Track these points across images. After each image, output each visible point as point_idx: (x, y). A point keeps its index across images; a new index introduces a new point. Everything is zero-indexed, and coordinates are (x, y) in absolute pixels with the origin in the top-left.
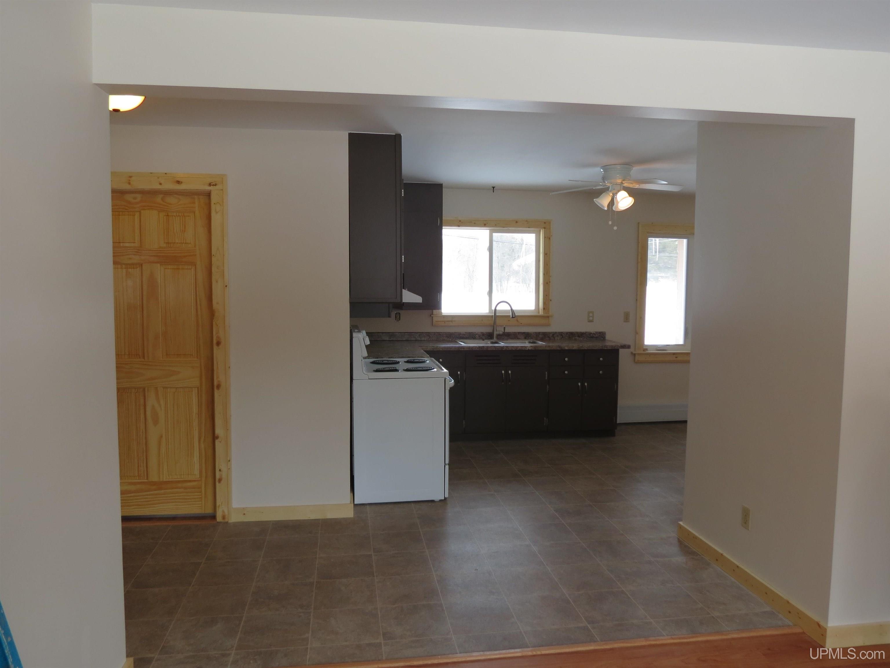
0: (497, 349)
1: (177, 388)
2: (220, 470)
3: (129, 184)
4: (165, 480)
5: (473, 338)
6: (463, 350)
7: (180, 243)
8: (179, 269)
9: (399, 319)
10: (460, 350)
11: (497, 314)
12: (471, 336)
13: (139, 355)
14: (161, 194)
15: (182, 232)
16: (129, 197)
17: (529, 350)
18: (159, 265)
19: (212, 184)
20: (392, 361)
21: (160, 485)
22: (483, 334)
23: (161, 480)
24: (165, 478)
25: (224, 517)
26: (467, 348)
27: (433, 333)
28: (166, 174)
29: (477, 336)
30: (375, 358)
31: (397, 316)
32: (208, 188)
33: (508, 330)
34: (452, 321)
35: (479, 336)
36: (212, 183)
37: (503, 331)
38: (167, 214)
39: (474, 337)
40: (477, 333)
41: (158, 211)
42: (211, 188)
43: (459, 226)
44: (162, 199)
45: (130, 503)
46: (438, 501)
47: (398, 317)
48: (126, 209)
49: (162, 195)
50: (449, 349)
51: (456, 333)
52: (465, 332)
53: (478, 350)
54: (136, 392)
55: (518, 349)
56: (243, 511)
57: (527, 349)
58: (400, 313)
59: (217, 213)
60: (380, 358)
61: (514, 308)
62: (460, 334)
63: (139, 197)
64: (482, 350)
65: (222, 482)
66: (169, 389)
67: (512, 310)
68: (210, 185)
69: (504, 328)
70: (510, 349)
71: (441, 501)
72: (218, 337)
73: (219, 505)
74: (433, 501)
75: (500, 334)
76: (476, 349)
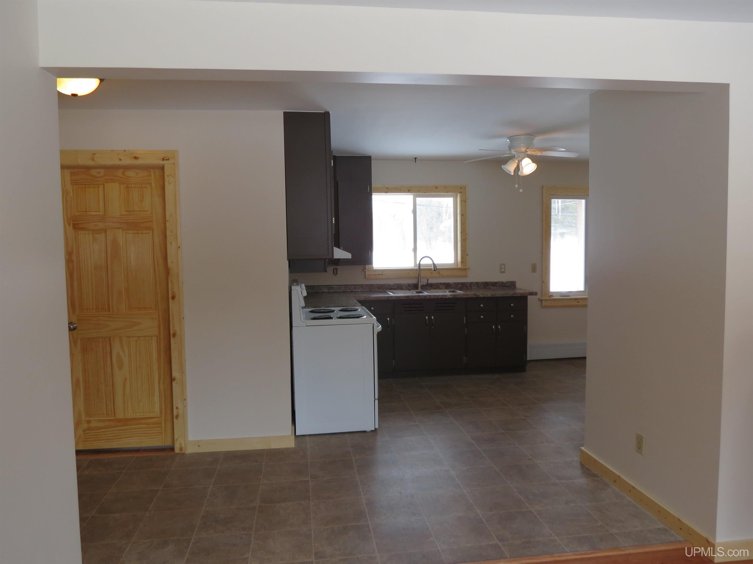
0: (421, 298)
1: (138, 337)
2: (177, 408)
3: (93, 160)
4: (129, 417)
5: (400, 289)
6: (391, 299)
7: (138, 211)
8: (138, 233)
9: (336, 274)
10: (389, 299)
11: (421, 268)
12: (399, 287)
13: (105, 309)
14: (122, 169)
15: (140, 202)
16: (94, 172)
17: (449, 298)
18: (121, 230)
19: (165, 159)
20: (328, 310)
21: (126, 422)
22: (409, 285)
23: (127, 417)
24: (130, 415)
25: (181, 449)
26: (395, 298)
27: (365, 285)
28: (125, 151)
29: (404, 287)
30: (314, 308)
31: (334, 271)
32: (162, 162)
33: (431, 281)
34: (382, 274)
35: (406, 287)
36: (165, 158)
37: (427, 282)
38: (127, 186)
39: (402, 288)
40: (404, 284)
41: (119, 183)
42: (165, 162)
43: (386, 192)
44: (123, 173)
45: (99, 437)
46: (369, 432)
47: (335, 272)
48: (92, 183)
49: (122, 170)
50: (379, 299)
51: (386, 284)
52: (394, 284)
53: (404, 299)
54: (103, 341)
55: (439, 298)
56: (198, 443)
57: (447, 297)
58: (337, 269)
59: (170, 184)
60: (318, 308)
61: (435, 263)
62: (389, 285)
63: (102, 171)
64: (408, 299)
65: (179, 418)
66: (132, 338)
67: (434, 265)
68: (163, 159)
69: (428, 280)
70: (432, 298)
71: (372, 431)
72: (173, 292)
73: (177, 438)
74: (365, 432)
75: (424, 285)
76: (403, 298)
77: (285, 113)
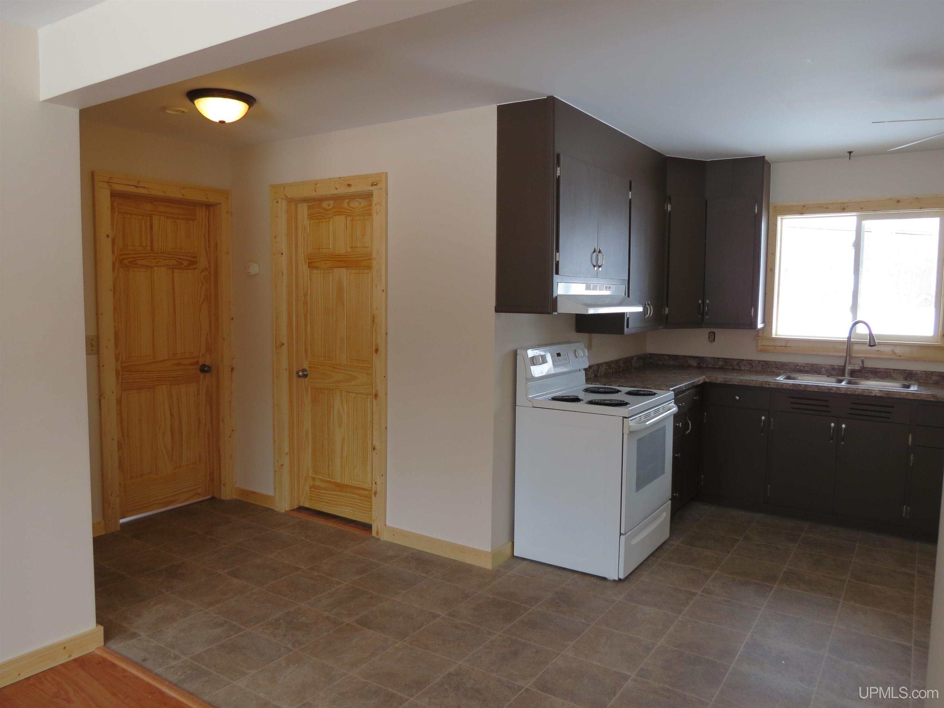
0: (820, 391)
1: (356, 393)
2: (376, 483)
3: (315, 191)
4: (345, 483)
5: (817, 373)
6: (767, 386)
7: (361, 247)
8: (360, 273)
9: (713, 341)
10: (764, 386)
11: (852, 340)
12: (814, 370)
13: (330, 357)
14: (346, 199)
15: (363, 236)
16: (325, 204)
18: (345, 270)
19: (374, 184)
20: (613, 390)
21: (341, 487)
22: (833, 368)
23: (343, 483)
24: (346, 482)
25: (377, 533)
26: (774, 385)
27: (757, 361)
28: (340, 178)
29: (823, 369)
30: (603, 385)
31: (710, 335)
32: (371, 188)
33: (869, 364)
34: (786, 346)
35: (827, 371)
36: (374, 182)
37: (861, 365)
38: (352, 219)
39: (819, 371)
40: (823, 366)
41: (345, 216)
42: (374, 188)
43: (802, 214)
44: (348, 204)
45: (321, 498)
46: (612, 580)
47: (712, 337)
48: (324, 217)
49: (348, 200)
50: (747, 384)
51: (790, 363)
52: (805, 364)
53: (791, 388)
54: (329, 394)
56: (394, 531)
57: (873, 395)
58: (714, 333)
59: (377, 214)
60: (608, 385)
61: (874, 332)
62: (797, 365)
63: (331, 202)
64: (797, 389)
65: (377, 495)
66: (351, 393)
67: (871, 336)
68: (372, 185)
69: (863, 362)
71: (614, 580)
72: (376, 344)
73: (374, 519)
74: (604, 579)
75: (854, 369)
76: (788, 387)
77: (499, 107)
